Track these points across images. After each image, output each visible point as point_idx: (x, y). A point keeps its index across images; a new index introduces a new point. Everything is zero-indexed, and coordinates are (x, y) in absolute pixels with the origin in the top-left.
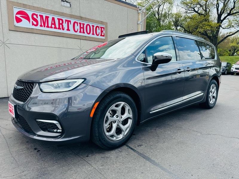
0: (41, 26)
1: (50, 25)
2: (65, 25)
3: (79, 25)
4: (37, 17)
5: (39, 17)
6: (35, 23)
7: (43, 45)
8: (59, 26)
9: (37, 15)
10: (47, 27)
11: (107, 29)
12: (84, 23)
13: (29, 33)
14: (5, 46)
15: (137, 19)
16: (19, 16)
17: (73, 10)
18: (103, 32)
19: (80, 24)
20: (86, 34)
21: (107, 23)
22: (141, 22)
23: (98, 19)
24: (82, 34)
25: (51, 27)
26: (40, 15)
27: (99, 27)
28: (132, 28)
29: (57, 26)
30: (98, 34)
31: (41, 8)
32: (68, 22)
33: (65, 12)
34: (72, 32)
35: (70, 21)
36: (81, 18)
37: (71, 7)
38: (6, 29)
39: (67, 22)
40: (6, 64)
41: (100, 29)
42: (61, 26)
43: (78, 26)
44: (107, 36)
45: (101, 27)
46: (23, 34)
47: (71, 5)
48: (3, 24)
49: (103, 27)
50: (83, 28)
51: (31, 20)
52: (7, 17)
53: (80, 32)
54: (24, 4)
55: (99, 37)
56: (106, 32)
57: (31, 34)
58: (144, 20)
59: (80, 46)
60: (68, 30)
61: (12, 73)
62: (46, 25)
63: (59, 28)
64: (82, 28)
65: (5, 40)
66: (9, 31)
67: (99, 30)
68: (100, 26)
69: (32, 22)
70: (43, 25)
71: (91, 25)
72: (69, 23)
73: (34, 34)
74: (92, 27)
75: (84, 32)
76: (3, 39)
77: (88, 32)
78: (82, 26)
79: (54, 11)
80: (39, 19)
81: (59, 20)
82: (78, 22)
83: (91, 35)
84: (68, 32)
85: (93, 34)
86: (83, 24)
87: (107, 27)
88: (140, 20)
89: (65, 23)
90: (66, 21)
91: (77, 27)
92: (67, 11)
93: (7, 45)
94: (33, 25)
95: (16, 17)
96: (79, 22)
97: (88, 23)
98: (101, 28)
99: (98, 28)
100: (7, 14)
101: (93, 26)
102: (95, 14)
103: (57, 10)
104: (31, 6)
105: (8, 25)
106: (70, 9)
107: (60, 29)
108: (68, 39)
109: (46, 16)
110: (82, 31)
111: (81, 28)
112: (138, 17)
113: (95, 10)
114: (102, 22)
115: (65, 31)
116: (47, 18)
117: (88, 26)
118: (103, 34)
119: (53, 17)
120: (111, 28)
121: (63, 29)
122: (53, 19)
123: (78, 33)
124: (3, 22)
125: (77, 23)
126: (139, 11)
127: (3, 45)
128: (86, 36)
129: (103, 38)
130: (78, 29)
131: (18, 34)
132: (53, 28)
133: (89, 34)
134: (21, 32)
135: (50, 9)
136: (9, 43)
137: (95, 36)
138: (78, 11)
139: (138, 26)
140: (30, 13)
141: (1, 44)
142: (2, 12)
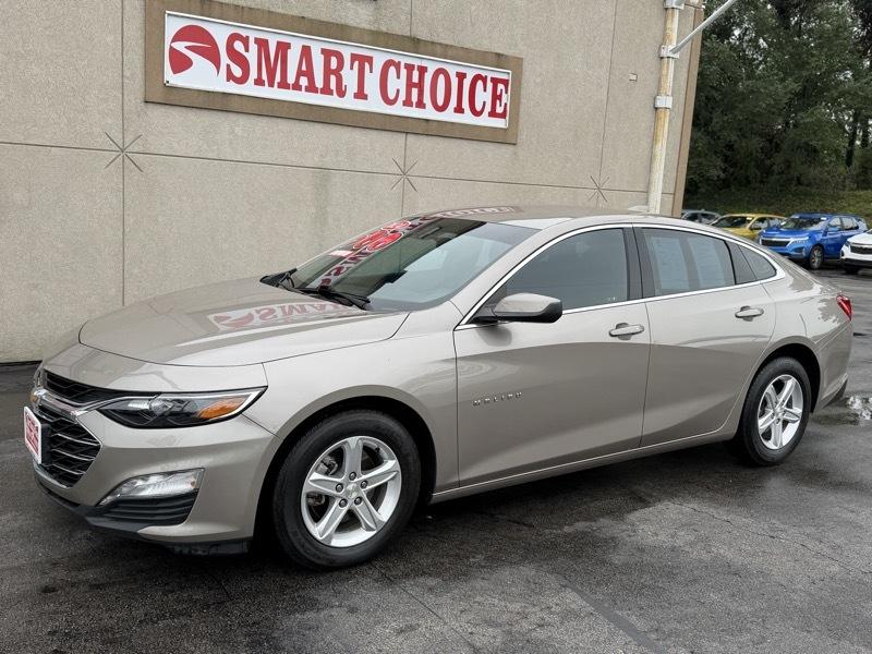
0: (259, 82)
1: (291, 79)
2: (350, 77)
3: (404, 72)
4: (247, 50)
5: (253, 47)
6: (237, 71)
7: (261, 160)
8: (327, 81)
9: (245, 41)
10: (280, 87)
11: (519, 88)
12: (424, 63)
14: (127, 160)
15: (659, 36)
16: (181, 46)
17: (384, 12)
18: (500, 97)
19: (410, 68)
20: (429, 113)
21: (522, 59)
22: (675, 51)
23: (485, 45)
24: (414, 112)
25: (297, 87)
26: (257, 41)
27: (484, 80)
28: (634, 77)
29: (319, 83)
30: (478, 107)
31: (263, 11)
32: (363, 61)
33: (351, 23)
34: (374, 104)
35: (370, 60)
36: (414, 44)
38: (135, 99)
39: (356, 63)
40: (127, 230)
41: (490, 85)
42: (333, 79)
43: (398, 77)
44: (517, 113)
45: (493, 80)
46: (192, 115)
48: (126, 81)
49: (504, 77)
50: (420, 86)
51: (225, 59)
52: (142, 53)
53: (408, 103)
54: (202, 1)
55: (485, 121)
56: (516, 97)
57: (220, 114)
58: (692, 39)
59: (401, 163)
60: (361, 95)
61: (143, 266)
62: (278, 78)
63: (326, 90)
64: (415, 85)
65: (128, 141)
66: (143, 104)
67: (485, 90)
68: (490, 75)
69: (228, 66)
70: (265, 77)
71: (452, 71)
72: (367, 65)
73: (230, 115)
74: (455, 82)
75: (421, 104)
76: (121, 136)
77: (440, 102)
78: (415, 79)
79: (311, 21)
80: (252, 56)
81: (327, 54)
82: (399, 63)
83: (449, 115)
84: (360, 105)
85: (459, 109)
86: (423, 70)
87: (518, 77)
88: (671, 41)
89: (352, 68)
90: (354, 57)
91: (396, 84)
92: (360, 17)
93: (135, 157)
94: (228, 80)
96: (404, 61)
97: (443, 66)
98: (495, 81)
99: (480, 83)
100: (141, 42)
101: (461, 76)
102: (473, 25)
103: (324, 14)
105: (143, 83)
106: (372, 7)
107: (331, 93)
108: (356, 133)
109: (278, 43)
110: (415, 98)
111: (410, 85)
112: (665, 29)
113: (473, 8)
114: (499, 55)
115: (349, 102)
116: (283, 48)
117: (441, 78)
118: (499, 110)
119: (307, 43)
120: (538, 80)
121: (341, 93)
122: (306, 51)
123: (399, 109)
124: (127, 73)
125: (397, 66)
126: (672, 2)
127: (119, 160)
128: (427, 120)
129: (500, 123)
130: (398, 91)
131: (176, 115)
132: (303, 88)
133: (441, 109)
134: (184, 109)
135: (295, 12)
136: (141, 150)
137: (467, 118)
138: (403, 18)
139: (661, 69)
140: (220, 33)
141: (114, 154)
142: (124, 35)
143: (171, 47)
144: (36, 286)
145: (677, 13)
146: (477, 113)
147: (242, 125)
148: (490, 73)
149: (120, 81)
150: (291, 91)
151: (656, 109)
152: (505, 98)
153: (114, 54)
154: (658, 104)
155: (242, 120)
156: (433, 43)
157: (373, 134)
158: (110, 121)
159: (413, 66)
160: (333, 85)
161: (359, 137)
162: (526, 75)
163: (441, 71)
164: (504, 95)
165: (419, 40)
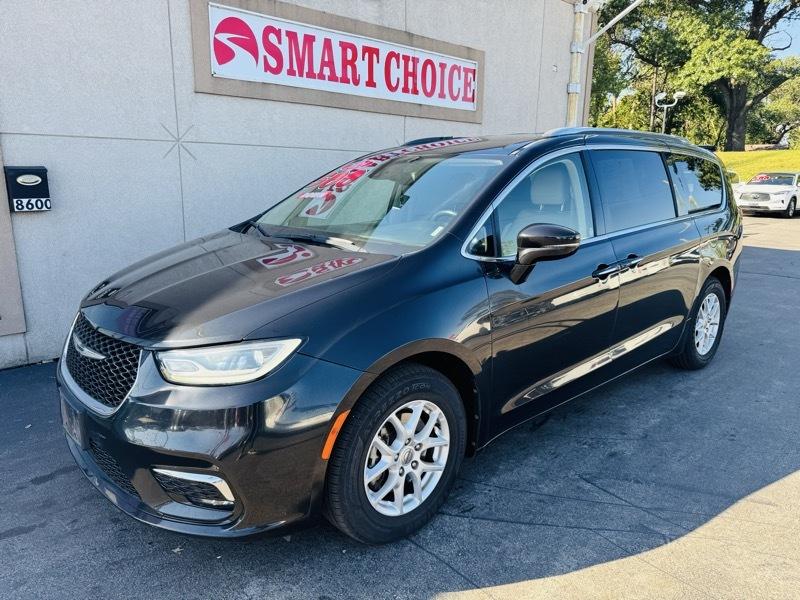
0: (291, 72)
1: (317, 70)
2: (362, 66)
3: (402, 62)
4: (280, 42)
5: (285, 39)
6: (273, 63)
7: (296, 144)
8: (345, 71)
9: (278, 33)
10: (307, 76)
11: (483, 77)
12: (417, 56)
13: (255, 102)
14: (182, 150)
15: (571, 35)
16: (223, 38)
17: (386, 9)
18: (469, 84)
19: (406, 59)
20: (421, 98)
21: (483, 52)
22: (582, 47)
23: (459, 40)
24: (410, 98)
25: (321, 76)
26: (288, 34)
27: (459, 69)
28: (555, 69)
29: (339, 73)
30: (455, 94)
31: (292, 5)
32: (372, 53)
33: (361, 18)
34: (381, 91)
35: (376, 51)
36: (410, 38)
38: (187, 89)
39: (367, 55)
40: (186, 216)
41: (463, 74)
42: (349, 68)
43: (398, 67)
44: (482, 98)
46: (237, 103)
48: (176, 72)
49: (472, 67)
50: (414, 75)
51: (262, 51)
52: (189, 44)
53: (405, 90)
55: (460, 105)
56: (481, 85)
60: (371, 83)
62: (306, 69)
63: (345, 80)
64: (410, 74)
65: (182, 131)
66: (193, 95)
67: (459, 79)
68: (463, 66)
69: (265, 57)
70: (295, 68)
71: (437, 62)
72: (375, 56)
73: (269, 102)
74: (438, 70)
75: (415, 92)
76: (175, 126)
77: (429, 89)
78: (411, 69)
79: (332, 16)
80: (284, 47)
81: (344, 46)
82: (399, 54)
83: (435, 101)
84: (370, 92)
85: (442, 95)
86: (416, 61)
87: (482, 67)
88: (578, 39)
89: (363, 59)
91: (397, 73)
92: (368, 14)
93: (190, 146)
94: (266, 71)
96: (402, 53)
97: (430, 57)
98: (467, 71)
99: (456, 72)
100: (188, 32)
101: (443, 66)
102: (450, 23)
103: (340, 9)
105: (191, 74)
106: (376, 6)
107: (348, 82)
108: (368, 118)
109: (306, 36)
110: (410, 86)
111: (407, 74)
112: (574, 30)
114: (468, 48)
115: (362, 90)
116: (309, 39)
117: (429, 68)
118: (469, 95)
119: (328, 36)
120: (495, 70)
121: (356, 82)
122: (328, 44)
123: (399, 96)
124: (177, 64)
125: (397, 57)
126: (580, 7)
127: (176, 149)
128: (420, 105)
129: (469, 106)
130: (398, 79)
131: (223, 104)
132: (327, 78)
133: (429, 95)
134: (230, 99)
135: (317, 7)
136: (195, 139)
137: (447, 103)
138: (400, 14)
139: (571, 62)
140: (257, 24)
141: (171, 144)
142: (172, 26)
143: (216, 40)
145: (583, 15)
146: (454, 98)
147: (278, 112)
148: (464, 64)
149: (171, 72)
150: (317, 80)
151: (569, 94)
152: (474, 85)
153: (164, 45)
154: (571, 90)
155: (278, 108)
156: (423, 37)
157: (381, 118)
158: (164, 112)
159: (409, 57)
160: (350, 75)
161: (371, 120)
162: (488, 65)
163: (429, 62)
164: (473, 83)
165: (413, 35)
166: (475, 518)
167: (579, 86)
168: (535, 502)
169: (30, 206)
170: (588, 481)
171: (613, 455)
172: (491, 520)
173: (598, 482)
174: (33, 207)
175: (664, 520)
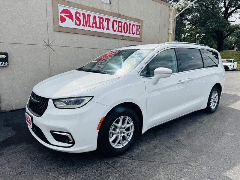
0: (83, 25)
1: (91, 25)
2: (105, 24)
4: (80, 16)
5: (82, 16)
6: (78, 23)
7: (85, 47)
8: (100, 25)
9: (80, 14)
10: (88, 27)
11: (142, 27)
12: (122, 21)
13: (72, 34)
14: (50, 48)
15: (169, 16)
16: (63, 15)
17: (112, 7)
20: (123, 34)
21: (142, 20)
22: (172, 19)
23: (135, 16)
24: (120, 34)
25: (93, 27)
26: (83, 14)
28: (164, 26)
29: (98, 26)
30: (134, 33)
31: (84, 6)
33: (105, 10)
34: (111, 31)
35: (110, 20)
36: (120, 16)
37: (110, 3)
38: (51, 30)
39: (107, 20)
40: (51, 68)
41: (136, 27)
42: (101, 24)
43: (116, 24)
44: (142, 33)
46: (67, 34)
47: (111, 2)
48: (48, 25)
49: (139, 25)
50: (121, 27)
51: (75, 19)
53: (118, 31)
54: (68, 2)
55: (135, 36)
56: (141, 30)
57: (74, 34)
59: (117, 47)
60: (108, 29)
62: (88, 25)
63: (100, 28)
65: (50, 42)
66: (53, 32)
69: (75, 21)
70: (85, 24)
71: (128, 23)
73: (77, 34)
74: (128, 25)
75: (121, 32)
76: (48, 41)
77: (126, 31)
78: (120, 25)
79: (96, 9)
80: (81, 18)
81: (100, 18)
83: (127, 35)
84: (107, 32)
85: (130, 33)
86: (122, 23)
87: (142, 24)
88: (171, 17)
89: (106, 22)
91: (116, 26)
92: (107, 8)
93: (52, 47)
94: (76, 25)
95: (61, 16)
97: (126, 22)
98: (137, 26)
99: (134, 26)
100: (52, 13)
101: (130, 24)
102: (132, 11)
103: (99, 8)
104: (74, 3)
105: (53, 25)
106: (110, 6)
107: (101, 28)
108: (107, 40)
110: (120, 30)
111: (119, 26)
112: (170, 14)
113: (132, 7)
114: (138, 19)
115: (105, 31)
116: (89, 16)
117: (126, 25)
118: (138, 33)
119: (95, 15)
120: (146, 25)
121: (103, 29)
122: (95, 17)
123: (116, 33)
124: (49, 22)
125: (116, 21)
126: (172, 8)
127: (48, 48)
128: (123, 36)
129: (138, 36)
130: (116, 28)
131: (62, 35)
133: (126, 33)
134: (65, 33)
135: (92, 6)
136: (53, 45)
137: (131, 35)
138: (117, 9)
139: (169, 24)
140: (73, 11)
141: (46, 46)
142: (47, 11)
143: (60, 15)
144: (26, 86)
145: (172, 10)
146: (134, 34)
147: (79, 37)
148: (136, 24)
149: (47, 25)
150: (91, 28)
151: (168, 33)
153: (45, 17)
154: (169, 32)
155: (80, 36)
156: (124, 16)
157: (111, 40)
158: (44, 37)
159: (119, 21)
160: (101, 27)
161: (108, 40)
162: (144, 24)
163: (125, 23)
164: (139, 29)
165: (121, 15)
166: (133, 160)
167: (171, 31)
168: (152, 155)
169: (2, 64)
170: (169, 148)
171: (178, 141)
172: (138, 160)
173: (172, 149)
174: (3, 65)
175: (192, 160)
